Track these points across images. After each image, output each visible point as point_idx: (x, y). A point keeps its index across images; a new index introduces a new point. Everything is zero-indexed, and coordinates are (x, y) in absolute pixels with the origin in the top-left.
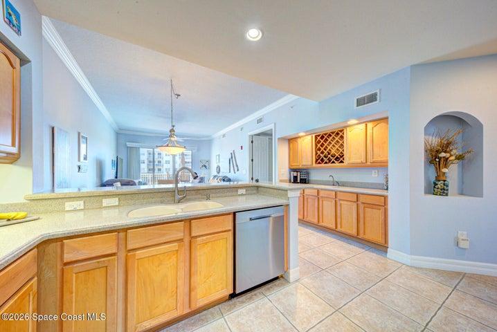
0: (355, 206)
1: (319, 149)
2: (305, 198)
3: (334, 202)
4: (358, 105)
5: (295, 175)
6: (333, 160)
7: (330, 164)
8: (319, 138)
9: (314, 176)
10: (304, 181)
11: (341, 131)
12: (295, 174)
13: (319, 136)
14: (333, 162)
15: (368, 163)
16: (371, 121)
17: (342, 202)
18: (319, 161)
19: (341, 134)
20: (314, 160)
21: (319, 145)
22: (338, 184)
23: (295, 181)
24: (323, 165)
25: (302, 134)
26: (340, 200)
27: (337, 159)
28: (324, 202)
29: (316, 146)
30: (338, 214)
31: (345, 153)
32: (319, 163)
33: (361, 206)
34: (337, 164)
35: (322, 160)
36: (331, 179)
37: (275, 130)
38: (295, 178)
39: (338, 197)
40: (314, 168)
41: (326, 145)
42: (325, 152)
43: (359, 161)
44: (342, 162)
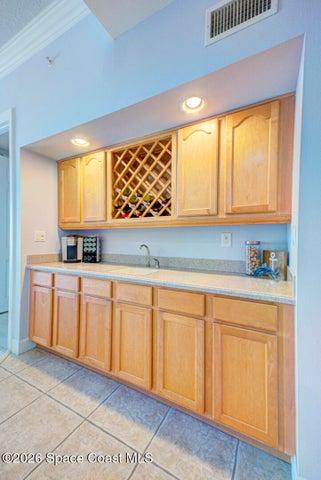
0: (199, 328)
1: (121, 185)
2: (83, 302)
3: (148, 315)
4: (215, 30)
5: (73, 244)
6: (148, 209)
7: (142, 219)
8: (120, 159)
9: (113, 247)
10: (91, 258)
11: (165, 142)
12: (71, 241)
13: (119, 154)
14: (149, 215)
15: (222, 216)
16: (229, 113)
17: (167, 317)
18: (120, 211)
19: (165, 149)
20: (110, 209)
21: (120, 176)
22: (157, 263)
23: (72, 256)
24: (127, 220)
25: (80, 143)
26: (163, 311)
27: (157, 206)
28: (126, 315)
29: (115, 177)
30: (158, 351)
31: (172, 193)
32: (120, 216)
33: (216, 332)
34: (157, 218)
35: (127, 209)
36: (143, 253)
37: (14, 127)
38: (72, 250)
39: (161, 304)
40: (111, 229)
41: (134, 174)
42: (133, 191)
43: (202, 210)
44: (166, 213)
